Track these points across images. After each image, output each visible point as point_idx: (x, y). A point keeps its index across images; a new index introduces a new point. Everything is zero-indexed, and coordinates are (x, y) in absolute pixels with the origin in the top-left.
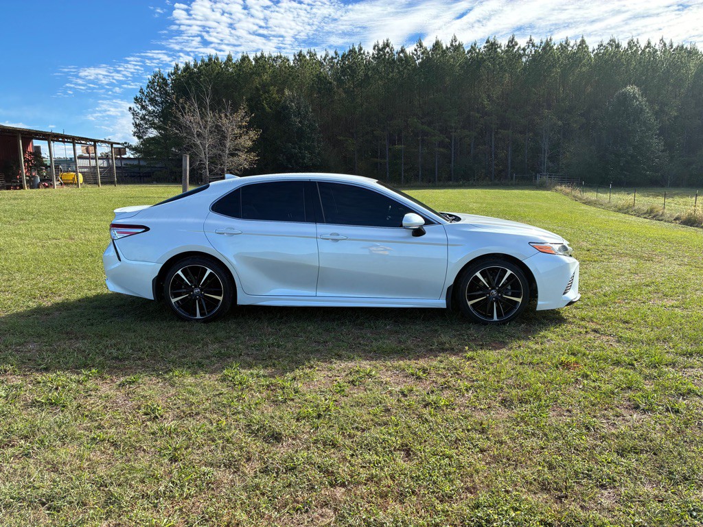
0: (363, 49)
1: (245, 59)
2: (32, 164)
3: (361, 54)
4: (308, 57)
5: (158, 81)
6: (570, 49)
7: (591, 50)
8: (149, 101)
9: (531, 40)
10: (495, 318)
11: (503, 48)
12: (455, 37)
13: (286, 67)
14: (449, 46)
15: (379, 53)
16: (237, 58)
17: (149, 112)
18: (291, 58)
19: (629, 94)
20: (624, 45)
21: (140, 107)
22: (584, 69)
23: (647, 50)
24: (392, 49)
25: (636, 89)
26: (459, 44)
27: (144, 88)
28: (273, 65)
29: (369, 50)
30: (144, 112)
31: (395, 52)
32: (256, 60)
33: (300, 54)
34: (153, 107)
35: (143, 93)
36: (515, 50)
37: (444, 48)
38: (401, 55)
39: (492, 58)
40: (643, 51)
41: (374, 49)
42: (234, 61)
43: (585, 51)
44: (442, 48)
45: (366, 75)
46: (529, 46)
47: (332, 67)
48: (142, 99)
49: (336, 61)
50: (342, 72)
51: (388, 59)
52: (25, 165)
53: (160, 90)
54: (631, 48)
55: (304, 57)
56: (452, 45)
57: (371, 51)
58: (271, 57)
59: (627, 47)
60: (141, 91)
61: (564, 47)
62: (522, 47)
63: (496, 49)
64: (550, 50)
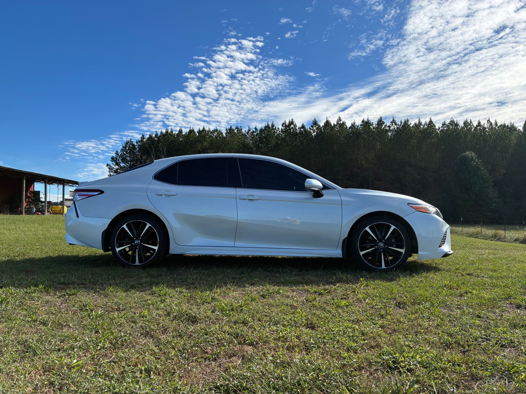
0: (275, 125)
1: (192, 131)
2: (31, 199)
3: (273, 129)
4: (236, 131)
5: (129, 146)
6: (422, 127)
7: (437, 127)
8: (121, 160)
9: (393, 120)
10: (383, 266)
11: (374, 126)
12: (340, 118)
13: (220, 137)
14: (336, 124)
15: (286, 128)
16: (185, 131)
17: (121, 167)
18: (224, 132)
19: (468, 157)
20: (461, 124)
21: (114, 164)
22: (433, 140)
23: (478, 128)
24: (295, 126)
25: (473, 154)
26: (343, 122)
27: (119, 151)
28: (211, 136)
29: (279, 126)
30: (117, 167)
31: (297, 128)
32: (199, 132)
33: (230, 129)
34: (124, 165)
35: (118, 154)
36: (383, 127)
37: (333, 125)
38: (302, 129)
39: (366, 132)
40: (476, 128)
41: (283, 126)
42: (184, 133)
43: (433, 128)
44: (331, 125)
45: (277, 143)
46: (392, 125)
47: (253, 138)
48: (117, 158)
49: (255, 134)
50: (260, 141)
51: (293, 132)
52: (25, 200)
53: (130, 152)
54: (466, 127)
55: (233, 130)
56: (338, 123)
57: (281, 127)
58: (210, 131)
59: (463, 126)
60: (117, 153)
61: (418, 126)
62: (388, 125)
63: (369, 126)
64: (407, 127)
